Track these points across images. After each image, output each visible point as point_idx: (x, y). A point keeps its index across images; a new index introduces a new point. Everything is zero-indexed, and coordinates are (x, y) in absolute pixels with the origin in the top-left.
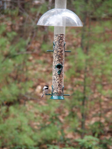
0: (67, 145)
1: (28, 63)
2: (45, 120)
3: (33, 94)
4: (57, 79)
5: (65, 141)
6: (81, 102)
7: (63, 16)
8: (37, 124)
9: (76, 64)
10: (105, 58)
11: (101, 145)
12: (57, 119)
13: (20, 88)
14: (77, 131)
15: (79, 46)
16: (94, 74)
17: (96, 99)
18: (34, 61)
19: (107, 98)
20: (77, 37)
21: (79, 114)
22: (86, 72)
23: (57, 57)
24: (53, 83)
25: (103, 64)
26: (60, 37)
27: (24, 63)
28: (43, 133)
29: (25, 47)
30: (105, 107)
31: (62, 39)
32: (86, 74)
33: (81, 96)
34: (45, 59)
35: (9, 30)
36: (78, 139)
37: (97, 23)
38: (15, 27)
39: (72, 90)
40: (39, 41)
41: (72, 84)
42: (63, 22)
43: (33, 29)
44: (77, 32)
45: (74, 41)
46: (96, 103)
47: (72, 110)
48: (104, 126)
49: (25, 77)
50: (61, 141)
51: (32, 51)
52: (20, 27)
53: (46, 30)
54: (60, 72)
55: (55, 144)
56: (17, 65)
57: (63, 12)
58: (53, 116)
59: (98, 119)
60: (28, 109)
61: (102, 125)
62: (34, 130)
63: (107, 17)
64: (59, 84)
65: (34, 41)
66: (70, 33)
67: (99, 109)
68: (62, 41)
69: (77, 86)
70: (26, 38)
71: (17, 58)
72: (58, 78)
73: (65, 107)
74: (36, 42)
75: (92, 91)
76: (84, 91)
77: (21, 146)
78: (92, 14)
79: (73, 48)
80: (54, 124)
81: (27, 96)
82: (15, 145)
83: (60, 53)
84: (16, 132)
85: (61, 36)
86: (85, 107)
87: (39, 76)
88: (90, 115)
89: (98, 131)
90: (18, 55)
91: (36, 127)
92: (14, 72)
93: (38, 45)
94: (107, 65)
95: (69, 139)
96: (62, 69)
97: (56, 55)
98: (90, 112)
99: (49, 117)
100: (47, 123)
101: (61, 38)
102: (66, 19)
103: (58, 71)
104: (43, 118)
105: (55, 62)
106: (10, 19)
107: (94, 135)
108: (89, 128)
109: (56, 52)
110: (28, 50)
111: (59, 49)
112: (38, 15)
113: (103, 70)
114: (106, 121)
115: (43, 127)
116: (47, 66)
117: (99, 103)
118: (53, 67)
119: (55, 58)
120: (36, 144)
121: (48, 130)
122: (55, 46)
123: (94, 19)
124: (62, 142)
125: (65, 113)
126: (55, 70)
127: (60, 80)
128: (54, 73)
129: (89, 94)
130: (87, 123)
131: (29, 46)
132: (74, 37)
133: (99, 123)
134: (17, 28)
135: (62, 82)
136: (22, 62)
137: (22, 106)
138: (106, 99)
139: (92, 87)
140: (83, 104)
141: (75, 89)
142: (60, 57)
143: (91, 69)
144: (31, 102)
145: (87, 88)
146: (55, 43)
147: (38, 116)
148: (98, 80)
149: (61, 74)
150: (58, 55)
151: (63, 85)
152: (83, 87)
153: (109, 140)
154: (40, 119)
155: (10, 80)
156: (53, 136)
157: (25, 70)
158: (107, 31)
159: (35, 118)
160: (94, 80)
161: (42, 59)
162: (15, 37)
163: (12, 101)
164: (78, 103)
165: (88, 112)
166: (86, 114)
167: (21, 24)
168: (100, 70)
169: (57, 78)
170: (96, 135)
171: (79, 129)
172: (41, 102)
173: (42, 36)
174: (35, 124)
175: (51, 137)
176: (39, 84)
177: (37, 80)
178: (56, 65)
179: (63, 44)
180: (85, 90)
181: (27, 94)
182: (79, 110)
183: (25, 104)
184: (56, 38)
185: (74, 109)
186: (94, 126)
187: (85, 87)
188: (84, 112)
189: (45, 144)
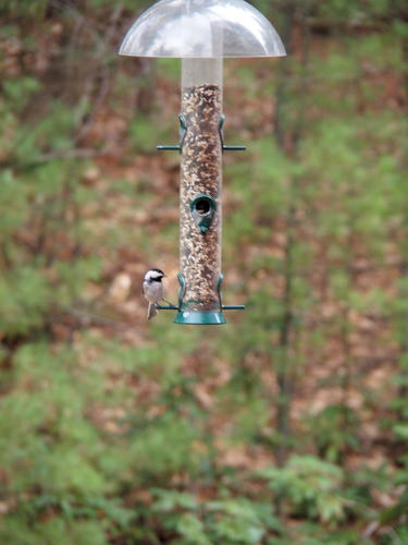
0: (225, 493)
1: (81, 193)
2: (143, 400)
3: (99, 306)
4: (197, 249)
5: (218, 477)
6: (275, 335)
7: (214, 18)
8: (115, 414)
9: (255, 195)
10: (361, 174)
11: (351, 492)
12: (188, 395)
13: (54, 285)
14: (260, 439)
15: (269, 128)
16: (321, 231)
17: (329, 322)
18: (103, 186)
19: (371, 318)
20: (260, 95)
21: (269, 379)
22: (292, 223)
23: (196, 170)
24: (183, 264)
25: (352, 194)
26: (204, 96)
27: (68, 190)
28: (139, 446)
29: (72, 133)
30: (361, 352)
31: (212, 105)
32: (293, 232)
33: (275, 310)
34: (145, 177)
35: (13, 71)
36: (265, 468)
37: (332, 45)
38: (34, 61)
39: (244, 291)
40: (120, 110)
41: (243, 270)
42: (215, 43)
43: (99, 69)
44: (260, 76)
45: (249, 112)
46: (328, 337)
47: (242, 361)
48: (358, 423)
49: (72, 244)
50: (202, 475)
51: (97, 148)
52: (53, 59)
53: (147, 69)
54: (207, 223)
55: (181, 489)
56: (40, 199)
57: (212, 5)
58: (173, 386)
59: (338, 394)
60: (83, 360)
61: (351, 417)
62: (105, 437)
63: (370, 23)
64: (206, 268)
65: (103, 112)
66: (234, 83)
67: (341, 358)
68: (212, 112)
69: (262, 275)
70: (74, 100)
71: (43, 173)
72: (200, 245)
73: (217, 354)
74: (110, 115)
75: (316, 294)
76: (288, 294)
77: (59, 495)
78: (313, 12)
79: (245, 135)
80: (179, 414)
81: (77, 313)
82: (37, 490)
83: (206, 153)
84: (39, 444)
85: (209, 93)
86: (290, 353)
87: (124, 238)
88: (310, 382)
89: (338, 439)
90: (44, 164)
91: (111, 427)
92: (30, 225)
93: (116, 125)
94: (367, 199)
95: (231, 470)
96: (213, 214)
97: (189, 162)
98: (308, 369)
99: (157, 388)
100: (153, 412)
101: (208, 102)
102: (226, 31)
103: (199, 220)
104: (135, 391)
105: (187, 189)
106: (14, 30)
107: (322, 453)
108: (306, 427)
109: (190, 152)
110: (80, 144)
111: (201, 139)
112: (116, 16)
113: (354, 217)
114: (369, 405)
115: (137, 427)
116: (150, 201)
117: (341, 337)
118: (181, 206)
119: (186, 174)
120: (111, 487)
121: (157, 438)
122: (186, 129)
123: (322, 31)
124: (208, 481)
125: (216, 375)
126: (189, 218)
127: (209, 254)
128: (184, 230)
129: (306, 303)
130: (297, 411)
131: (86, 130)
132: (250, 97)
133: (343, 410)
134: (41, 64)
135: (214, 260)
136: (59, 190)
137: (60, 348)
138: (366, 324)
139: (317, 277)
140: (283, 341)
141: (253, 286)
142: (205, 170)
143: (313, 213)
144: (95, 334)
145: (297, 282)
146: (188, 117)
147: (121, 384)
148: (335, 252)
149: (211, 231)
150: (200, 163)
151: (219, 269)
152: (281, 280)
153: (379, 474)
154: (127, 395)
155: (16, 254)
156: (176, 458)
157: (70, 216)
158: (367, 75)
159: (109, 393)
160: (321, 255)
161: (132, 177)
162: (34, 97)
163: (24, 330)
164: (266, 338)
165: (300, 371)
166: (294, 377)
167: (55, 50)
168: (343, 218)
169: (195, 246)
170: (332, 454)
171: (268, 432)
172: (130, 334)
173: (133, 93)
174: (108, 413)
175: (168, 461)
176: (120, 270)
177: (114, 255)
178: (193, 198)
179: (214, 123)
180: (288, 288)
181: (78, 304)
182: (268, 362)
183: (70, 341)
184: (189, 102)
185: (250, 359)
186: (324, 422)
187: (289, 277)
188: (288, 370)
189: (145, 487)
